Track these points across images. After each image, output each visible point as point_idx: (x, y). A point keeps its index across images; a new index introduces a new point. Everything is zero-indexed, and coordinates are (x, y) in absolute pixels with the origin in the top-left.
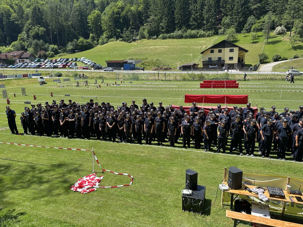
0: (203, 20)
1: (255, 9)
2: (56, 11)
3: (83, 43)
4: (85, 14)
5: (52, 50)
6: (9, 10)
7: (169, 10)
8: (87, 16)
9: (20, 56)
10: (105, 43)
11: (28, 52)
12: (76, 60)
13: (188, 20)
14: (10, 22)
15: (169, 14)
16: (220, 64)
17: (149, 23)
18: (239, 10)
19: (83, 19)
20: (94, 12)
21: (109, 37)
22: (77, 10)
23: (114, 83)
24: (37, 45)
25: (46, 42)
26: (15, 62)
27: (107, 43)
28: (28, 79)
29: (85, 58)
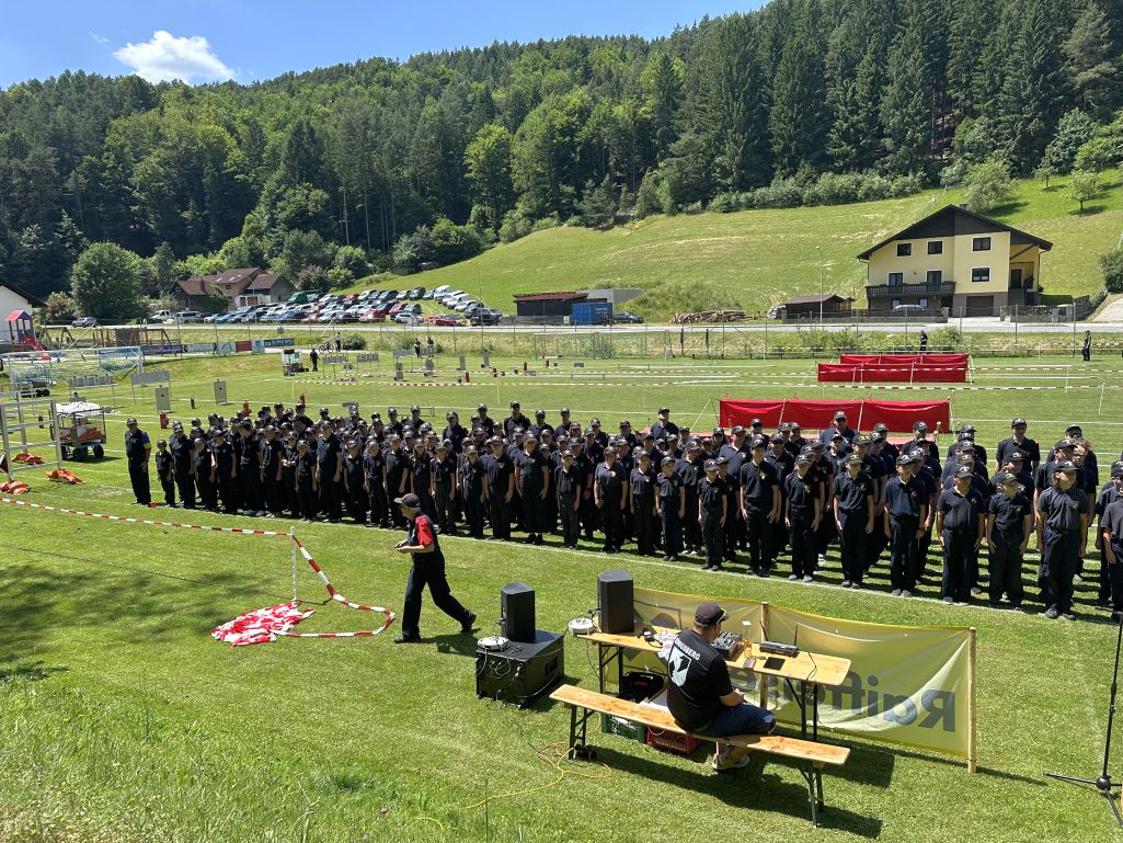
0: (881, 135)
1: (1092, 83)
2: (363, 135)
3: (446, 237)
4: (457, 139)
5: (346, 265)
6: (221, 141)
7: (750, 109)
8: (465, 146)
9: (244, 284)
10: (521, 236)
11: (270, 272)
12: (420, 297)
13: (821, 139)
14: (221, 176)
15: (749, 121)
16: (938, 297)
17: (674, 159)
18: (1023, 94)
19: (451, 157)
20: (486, 132)
21: (534, 216)
22: (432, 129)
23: (521, 367)
24: (298, 247)
25: (327, 238)
26: (227, 305)
27: (526, 234)
28: (252, 358)
29: (449, 287)
